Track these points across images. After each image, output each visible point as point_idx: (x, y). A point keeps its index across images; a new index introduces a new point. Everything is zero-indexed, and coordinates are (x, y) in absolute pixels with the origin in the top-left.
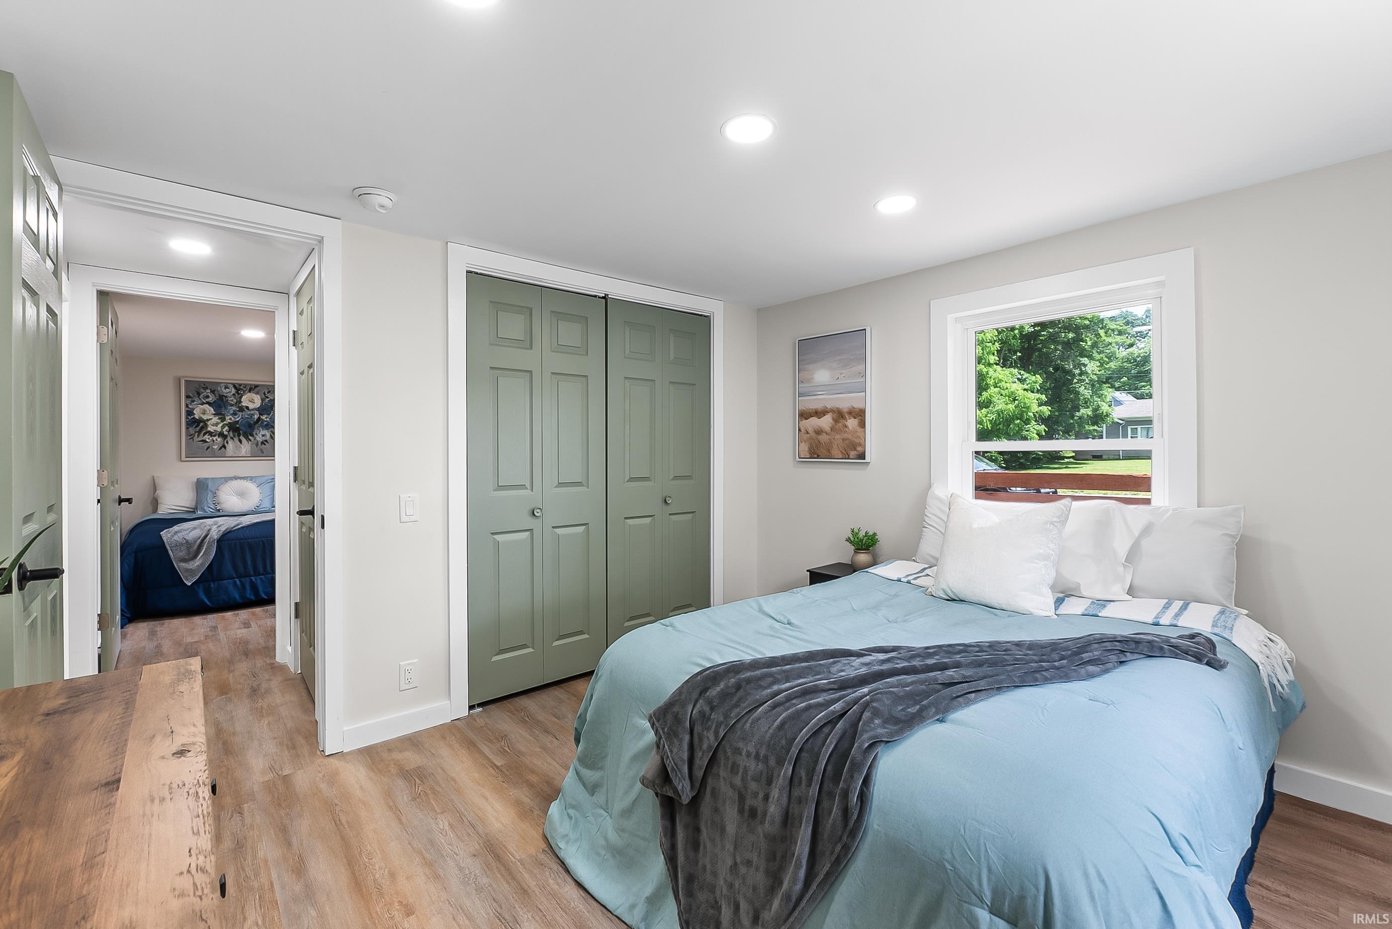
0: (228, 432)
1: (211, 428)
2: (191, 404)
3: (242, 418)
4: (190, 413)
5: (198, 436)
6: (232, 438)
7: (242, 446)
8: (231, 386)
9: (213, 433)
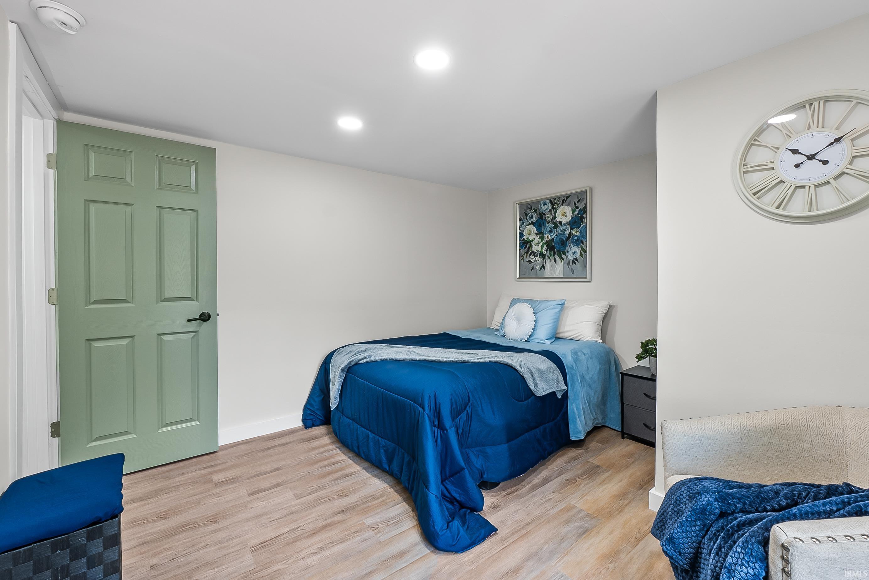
0: (546, 251)
1: (534, 249)
2: (522, 226)
3: (556, 235)
4: (521, 235)
5: (526, 257)
6: (549, 258)
7: (557, 266)
8: (548, 202)
9: (536, 252)
